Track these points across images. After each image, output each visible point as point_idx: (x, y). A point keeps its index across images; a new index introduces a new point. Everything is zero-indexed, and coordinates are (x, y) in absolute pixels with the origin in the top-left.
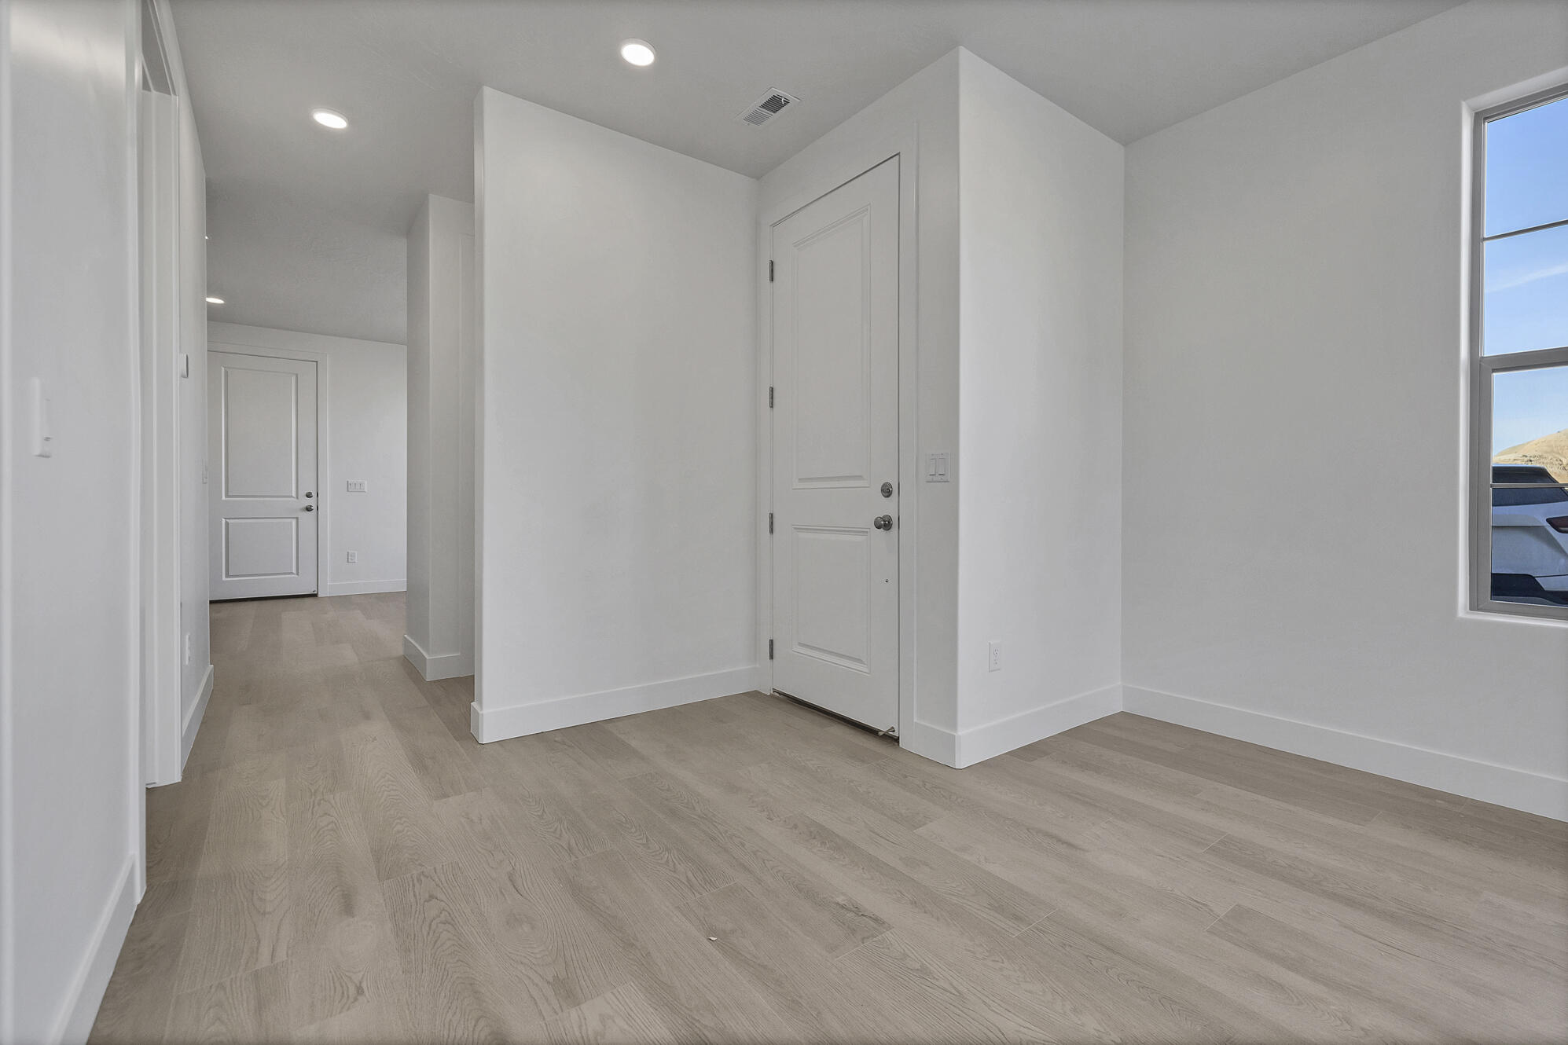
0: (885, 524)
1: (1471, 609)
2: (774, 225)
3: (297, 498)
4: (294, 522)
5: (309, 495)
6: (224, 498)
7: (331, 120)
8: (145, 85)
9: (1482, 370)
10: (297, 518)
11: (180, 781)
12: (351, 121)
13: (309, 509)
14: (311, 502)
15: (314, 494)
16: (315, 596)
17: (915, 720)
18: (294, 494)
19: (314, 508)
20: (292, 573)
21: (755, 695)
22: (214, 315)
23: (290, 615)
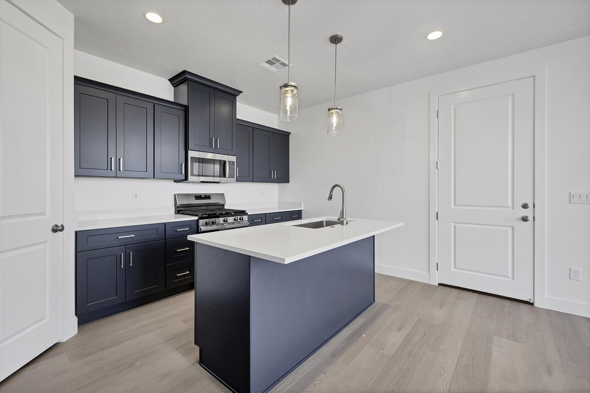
3: (513, 208)
4: (510, 230)
5: (525, 206)
6: (453, 206)
10: (513, 228)
13: (525, 219)
14: (527, 213)
15: (530, 205)
18: (510, 205)
19: (530, 218)
20: (508, 277)
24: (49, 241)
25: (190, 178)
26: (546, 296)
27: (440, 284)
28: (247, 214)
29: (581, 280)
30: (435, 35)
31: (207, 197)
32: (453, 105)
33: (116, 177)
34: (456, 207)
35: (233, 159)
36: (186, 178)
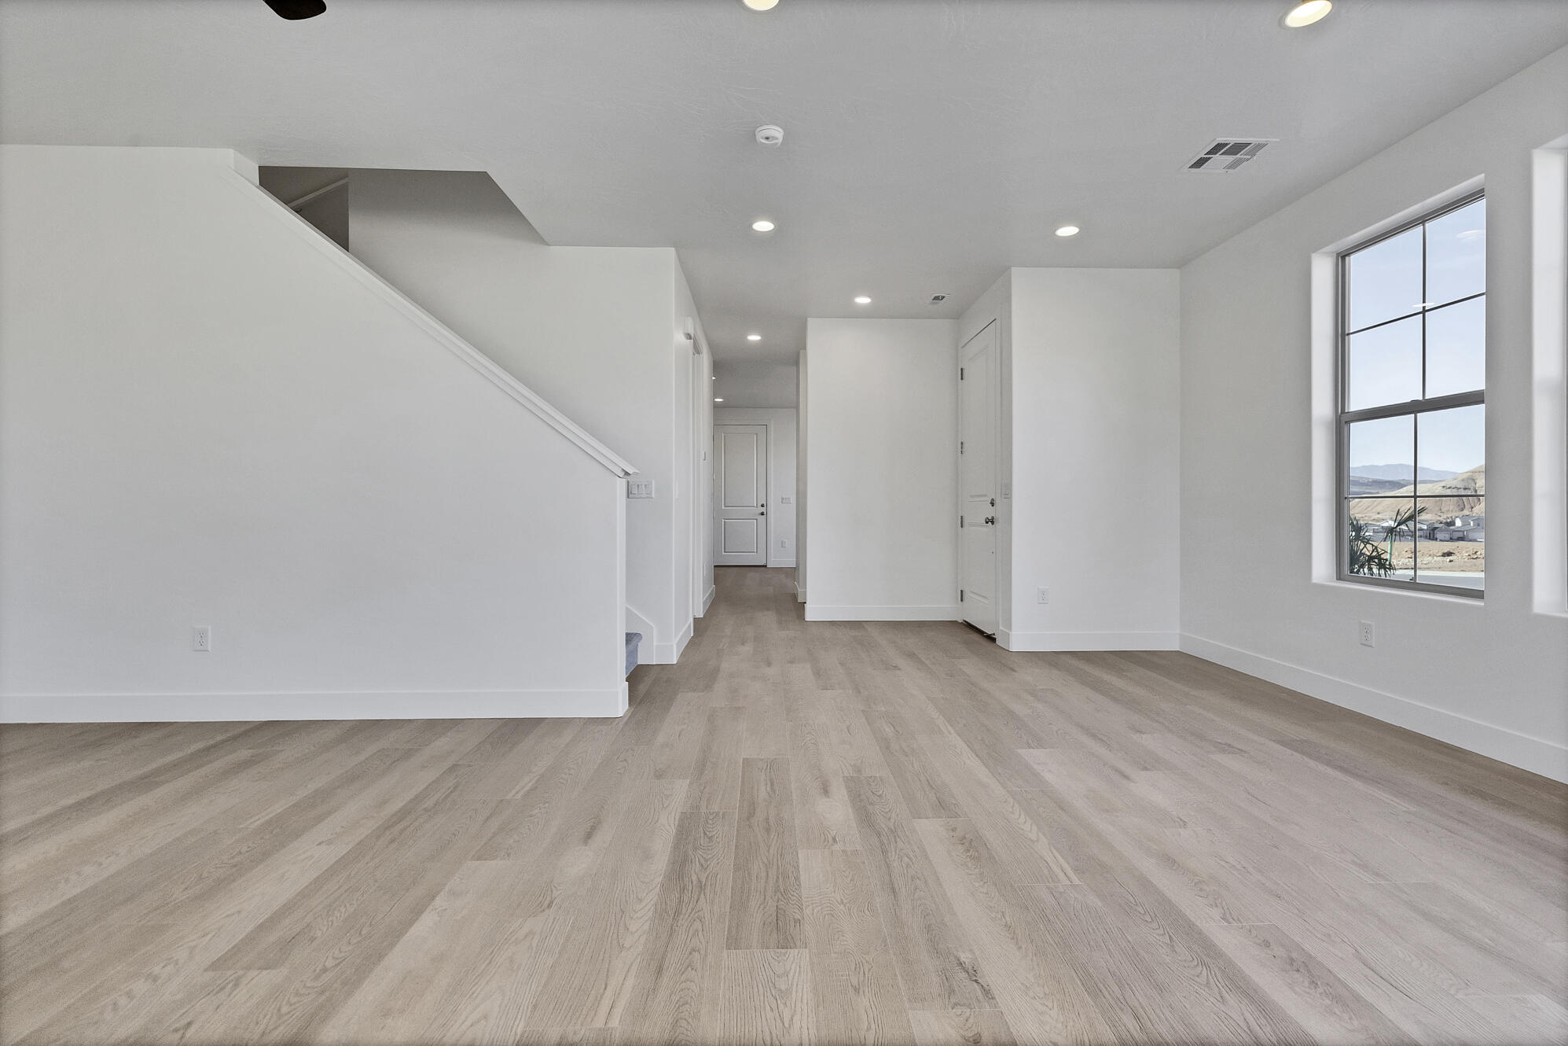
0: (991, 521)
1: (1337, 579)
2: (963, 347)
3: (758, 507)
4: (755, 522)
5: (763, 507)
6: (723, 507)
7: (754, 338)
8: (694, 354)
9: (1343, 421)
10: (757, 520)
11: (702, 616)
12: (762, 336)
13: (762, 514)
14: (764, 510)
15: (765, 506)
16: (765, 566)
17: (1001, 628)
18: (756, 505)
19: (765, 513)
21: (955, 623)
22: (716, 406)
23: (752, 575)
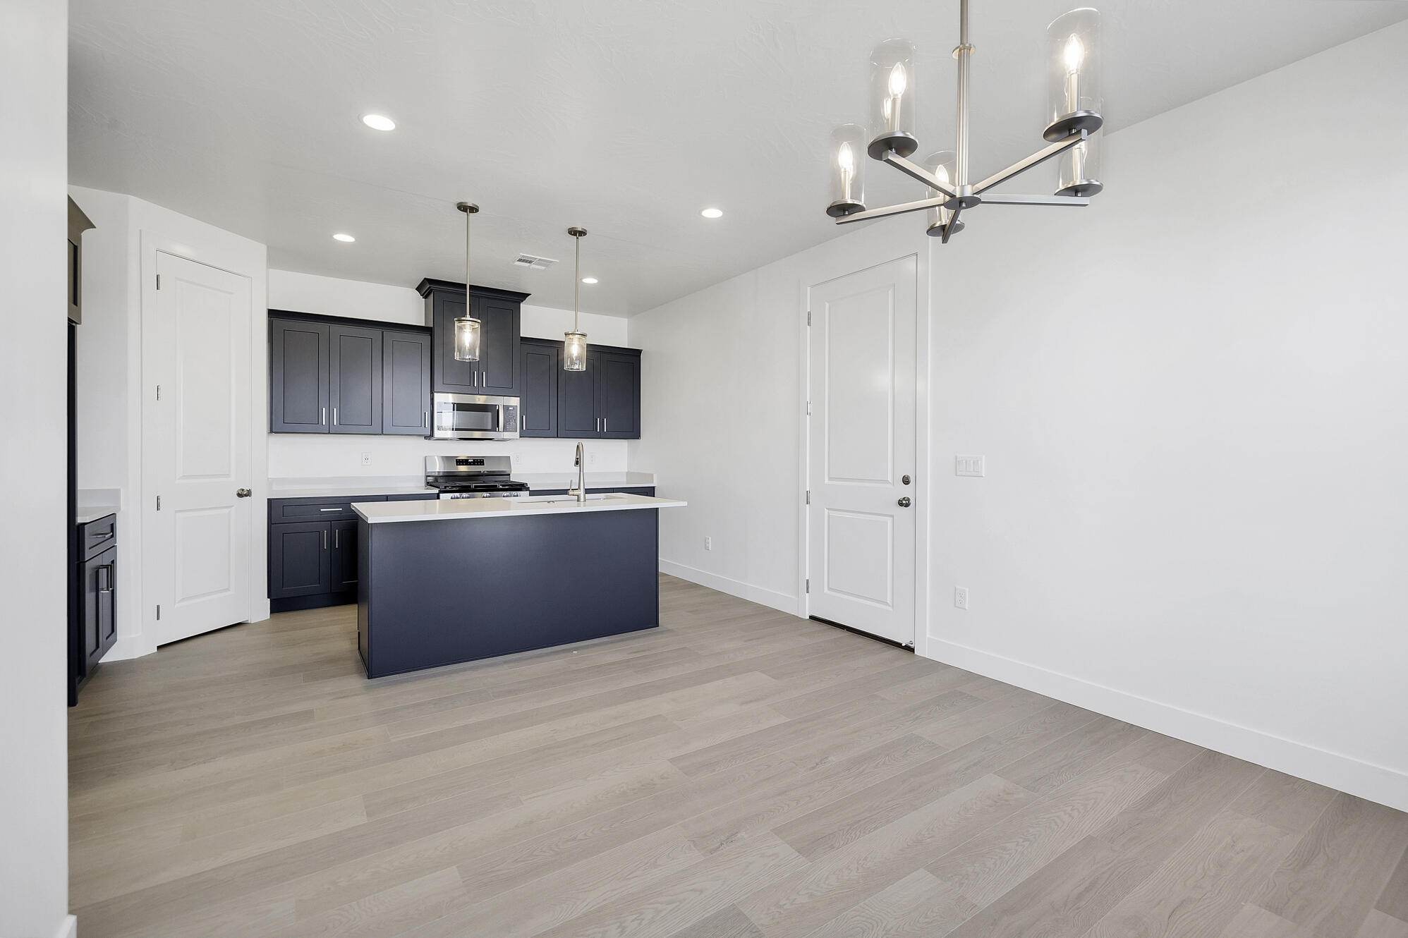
3: (892, 483)
5: (906, 480)
6: (826, 481)
10: (893, 517)
13: (904, 503)
14: (908, 491)
15: (912, 478)
18: (890, 477)
19: (911, 500)
20: (886, 604)
24: (233, 506)
25: (437, 434)
26: (928, 636)
27: (812, 618)
28: (528, 489)
29: (967, 608)
30: (712, 213)
31: (479, 462)
32: (828, 302)
33: (329, 433)
34: (831, 482)
35: (515, 402)
36: (432, 435)
